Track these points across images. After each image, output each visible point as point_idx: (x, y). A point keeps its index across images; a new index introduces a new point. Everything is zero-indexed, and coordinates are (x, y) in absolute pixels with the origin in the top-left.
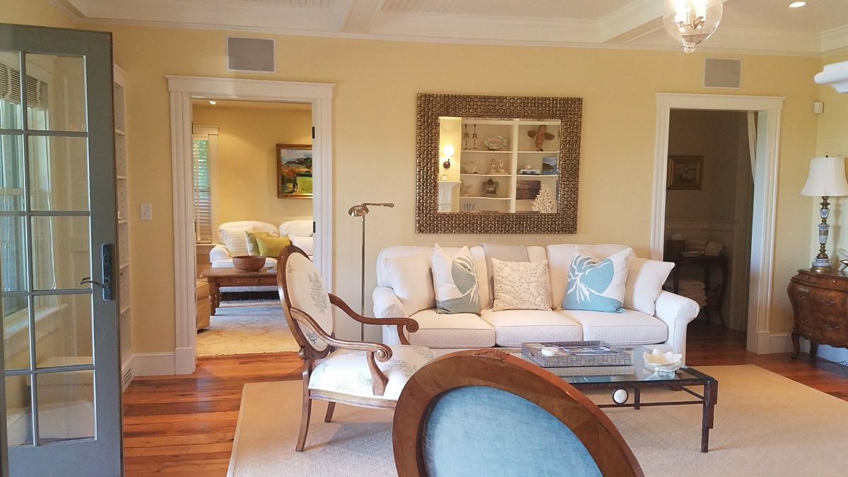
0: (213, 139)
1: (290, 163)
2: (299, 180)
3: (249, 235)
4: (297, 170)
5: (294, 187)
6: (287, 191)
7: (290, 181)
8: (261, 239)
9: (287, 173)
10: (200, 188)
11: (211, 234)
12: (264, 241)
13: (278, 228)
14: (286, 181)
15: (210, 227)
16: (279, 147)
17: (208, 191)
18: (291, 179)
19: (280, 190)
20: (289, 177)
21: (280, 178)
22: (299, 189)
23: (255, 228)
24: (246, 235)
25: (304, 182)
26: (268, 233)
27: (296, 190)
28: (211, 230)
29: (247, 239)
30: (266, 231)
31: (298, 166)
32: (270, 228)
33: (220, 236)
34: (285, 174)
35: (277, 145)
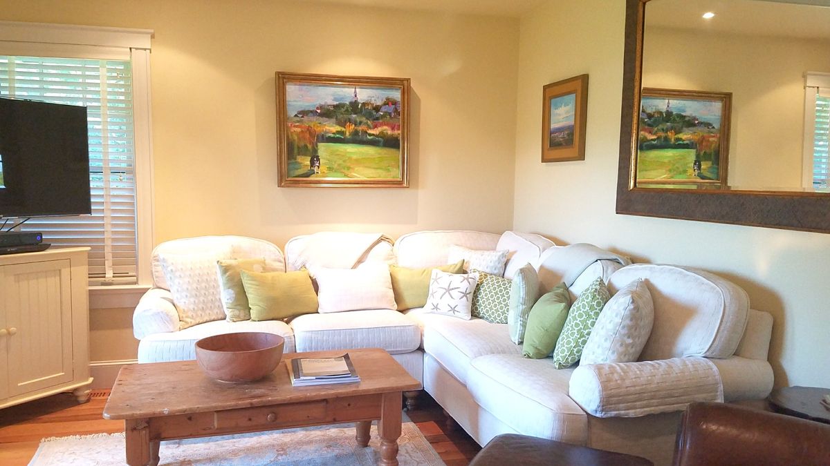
0: (139, 58)
1: (304, 113)
2: (323, 149)
3: (226, 269)
4: (318, 130)
5: (312, 164)
6: (300, 172)
7: (303, 151)
8: (253, 278)
9: (298, 134)
10: (111, 165)
11: (136, 264)
12: (261, 283)
13: (282, 248)
14: (296, 151)
15: (134, 248)
16: (283, 79)
17: (130, 171)
18: (306, 146)
19: (285, 170)
20: (302, 144)
21: (285, 145)
22: (323, 168)
23: (235, 252)
24: (219, 272)
25: (332, 153)
26: (264, 262)
27: (316, 169)
28: (136, 256)
29: (221, 280)
30: (260, 257)
31: (321, 119)
32: (265, 251)
33: (158, 269)
34: (296, 138)
35: (278, 74)
